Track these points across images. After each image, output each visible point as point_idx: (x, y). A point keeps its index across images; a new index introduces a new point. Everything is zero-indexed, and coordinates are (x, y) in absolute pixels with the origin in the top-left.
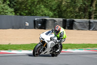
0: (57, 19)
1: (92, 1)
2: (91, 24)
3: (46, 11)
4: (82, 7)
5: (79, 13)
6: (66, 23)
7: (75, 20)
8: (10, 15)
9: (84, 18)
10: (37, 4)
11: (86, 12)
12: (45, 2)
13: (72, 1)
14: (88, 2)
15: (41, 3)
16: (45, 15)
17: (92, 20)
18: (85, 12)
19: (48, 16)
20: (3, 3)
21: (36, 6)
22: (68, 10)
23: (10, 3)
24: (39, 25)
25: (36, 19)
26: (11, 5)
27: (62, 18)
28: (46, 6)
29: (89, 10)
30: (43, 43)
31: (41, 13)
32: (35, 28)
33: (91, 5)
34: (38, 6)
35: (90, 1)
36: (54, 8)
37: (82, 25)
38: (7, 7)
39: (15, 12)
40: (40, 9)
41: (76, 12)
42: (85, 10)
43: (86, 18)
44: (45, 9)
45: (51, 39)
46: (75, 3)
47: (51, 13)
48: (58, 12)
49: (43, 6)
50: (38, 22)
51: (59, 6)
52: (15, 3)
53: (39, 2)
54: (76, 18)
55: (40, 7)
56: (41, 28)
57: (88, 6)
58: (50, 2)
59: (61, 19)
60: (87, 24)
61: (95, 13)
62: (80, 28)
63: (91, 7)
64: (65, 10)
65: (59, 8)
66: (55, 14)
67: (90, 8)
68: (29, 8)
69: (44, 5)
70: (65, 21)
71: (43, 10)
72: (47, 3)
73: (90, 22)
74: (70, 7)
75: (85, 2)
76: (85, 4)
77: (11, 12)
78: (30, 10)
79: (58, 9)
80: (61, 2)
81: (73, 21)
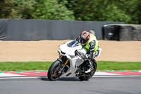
0: (136, 26)
3: (120, 14)
8: (69, 19)
12: (119, 1)
15: (114, 3)
16: (119, 20)
19: (124, 21)
20: (59, 3)
21: (106, 6)
23: (69, 3)
24: (110, 34)
25: (105, 26)
26: (70, 6)
28: (120, 8)
31: (114, 18)
32: (103, 39)
34: (109, 7)
36: (132, 10)
38: (64, 8)
39: (75, 15)
40: (111, 11)
45: (76, 53)
47: (128, 18)
48: (139, 15)
49: (115, 7)
50: (109, 29)
52: (76, 2)
53: (110, 2)
55: (112, 9)
56: (112, 39)
66: (133, 19)
68: (95, 10)
69: (118, 6)
71: (116, 12)
72: (122, 3)
77: (70, 16)
78: (96, 12)
79: (138, 12)
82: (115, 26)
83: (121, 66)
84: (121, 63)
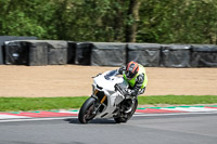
0: (54, 43)
1: (133, 2)
2: (130, 53)
3: (29, 25)
4: (110, 16)
5: (104, 28)
6: (74, 52)
7: (95, 43)
9: (115, 39)
10: (9, 9)
11: (119, 27)
12: (27, 5)
13: (88, 2)
14: (123, 5)
15: (19, 7)
16: (29, 34)
17: (132, 45)
18: (117, 26)
19: (36, 35)
21: (7, 13)
22: (80, 22)
24: (15, 55)
25: (7, 43)
27: (65, 39)
28: (29, 14)
29: (125, 22)
30: (100, 95)
31: (19, 30)
32: (4, 63)
33: (130, 12)
34: (11, 13)
35: (128, 2)
36: (46, 19)
37: (111, 56)
40: (15, 21)
41: (97, 26)
42: (116, 23)
43: (120, 40)
44: (28, 19)
46: (94, 6)
47: (42, 30)
48: (58, 27)
49: (22, 14)
50: (12, 48)
51: (59, 13)
53: (12, 6)
54: (97, 41)
55: (16, 16)
56: (18, 62)
57: (122, 14)
58: (38, 4)
59: (64, 43)
60: (121, 52)
61: (139, 28)
62: (106, 61)
63: (130, 16)
64: (73, 23)
65: (60, 18)
66: (50, 32)
67: (128, 19)
70: (72, 47)
71: (23, 21)
72: (32, 7)
73: (128, 49)
74: (83, 15)
75: (117, 4)
76: (116, 9)
79: (56, 21)
80: (63, 6)
81: (92, 46)
82: (21, 43)
83: (33, 104)
84: (32, 100)
